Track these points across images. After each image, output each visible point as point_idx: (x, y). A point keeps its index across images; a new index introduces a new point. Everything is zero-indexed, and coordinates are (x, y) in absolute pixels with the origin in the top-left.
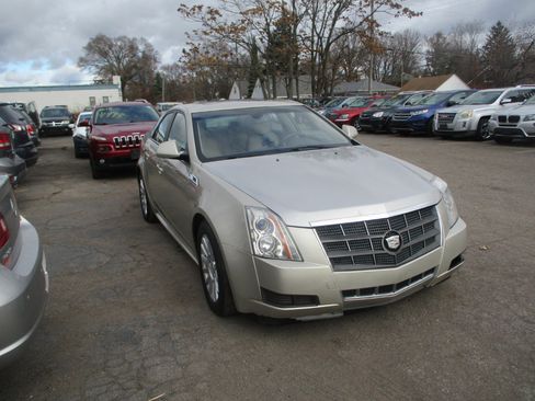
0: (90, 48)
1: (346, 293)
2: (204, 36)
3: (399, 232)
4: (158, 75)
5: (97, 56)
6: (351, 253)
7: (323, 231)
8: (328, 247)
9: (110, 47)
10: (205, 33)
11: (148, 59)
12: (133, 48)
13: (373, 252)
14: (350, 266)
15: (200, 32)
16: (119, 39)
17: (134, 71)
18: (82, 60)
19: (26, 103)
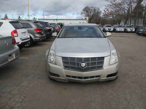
0: (84, 10)
1: (67, 76)
2: (111, 7)
3: (86, 63)
4: (100, 17)
5: (85, 12)
6: (70, 65)
7: (64, 58)
8: (64, 62)
9: (89, 9)
10: (110, 5)
11: (99, 13)
12: (95, 10)
13: (76, 66)
14: (69, 69)
15: (109, 5)
16: (92, 7)
17: (94, 16)
18: (82, 13)
19: (63, 23)
